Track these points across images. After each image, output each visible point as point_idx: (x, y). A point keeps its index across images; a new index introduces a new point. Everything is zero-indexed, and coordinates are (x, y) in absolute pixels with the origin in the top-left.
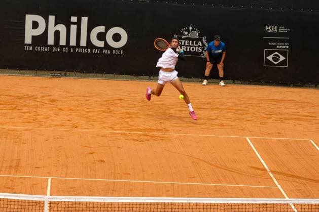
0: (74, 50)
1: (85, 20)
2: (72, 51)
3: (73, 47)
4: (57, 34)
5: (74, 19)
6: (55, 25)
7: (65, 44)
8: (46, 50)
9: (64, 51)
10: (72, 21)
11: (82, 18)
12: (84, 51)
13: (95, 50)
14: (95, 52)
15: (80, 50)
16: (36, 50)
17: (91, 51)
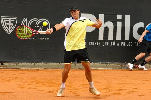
0: (120, 44)
1: (128, 18)
2: (118, 45)
3: (119, 41)
4: (106, 30)
5: (119, 17)
6: (105, 22)
7: (112, 39)
8: (97, 44)
9: (112, 45)
10: (118, 18)
11: (126, 15)
12: (128, 45)
13: (136, 44)
14: (136, 45)
15: (124, 44)
16: (90, 45)
17: (133, 44)
